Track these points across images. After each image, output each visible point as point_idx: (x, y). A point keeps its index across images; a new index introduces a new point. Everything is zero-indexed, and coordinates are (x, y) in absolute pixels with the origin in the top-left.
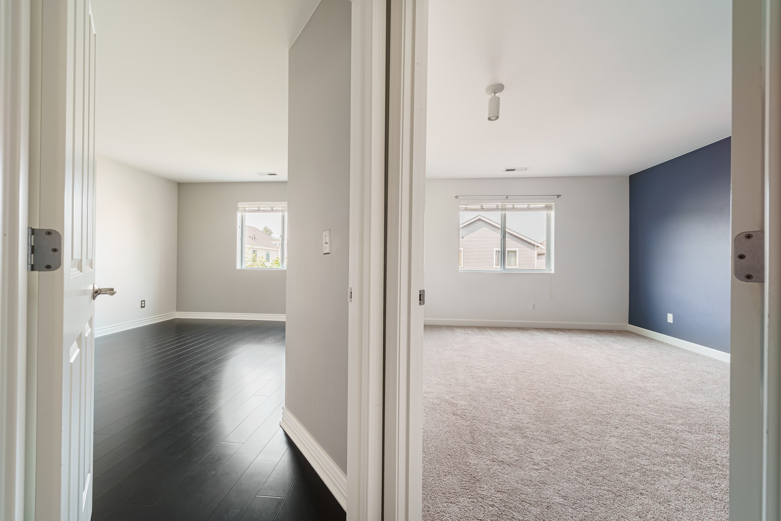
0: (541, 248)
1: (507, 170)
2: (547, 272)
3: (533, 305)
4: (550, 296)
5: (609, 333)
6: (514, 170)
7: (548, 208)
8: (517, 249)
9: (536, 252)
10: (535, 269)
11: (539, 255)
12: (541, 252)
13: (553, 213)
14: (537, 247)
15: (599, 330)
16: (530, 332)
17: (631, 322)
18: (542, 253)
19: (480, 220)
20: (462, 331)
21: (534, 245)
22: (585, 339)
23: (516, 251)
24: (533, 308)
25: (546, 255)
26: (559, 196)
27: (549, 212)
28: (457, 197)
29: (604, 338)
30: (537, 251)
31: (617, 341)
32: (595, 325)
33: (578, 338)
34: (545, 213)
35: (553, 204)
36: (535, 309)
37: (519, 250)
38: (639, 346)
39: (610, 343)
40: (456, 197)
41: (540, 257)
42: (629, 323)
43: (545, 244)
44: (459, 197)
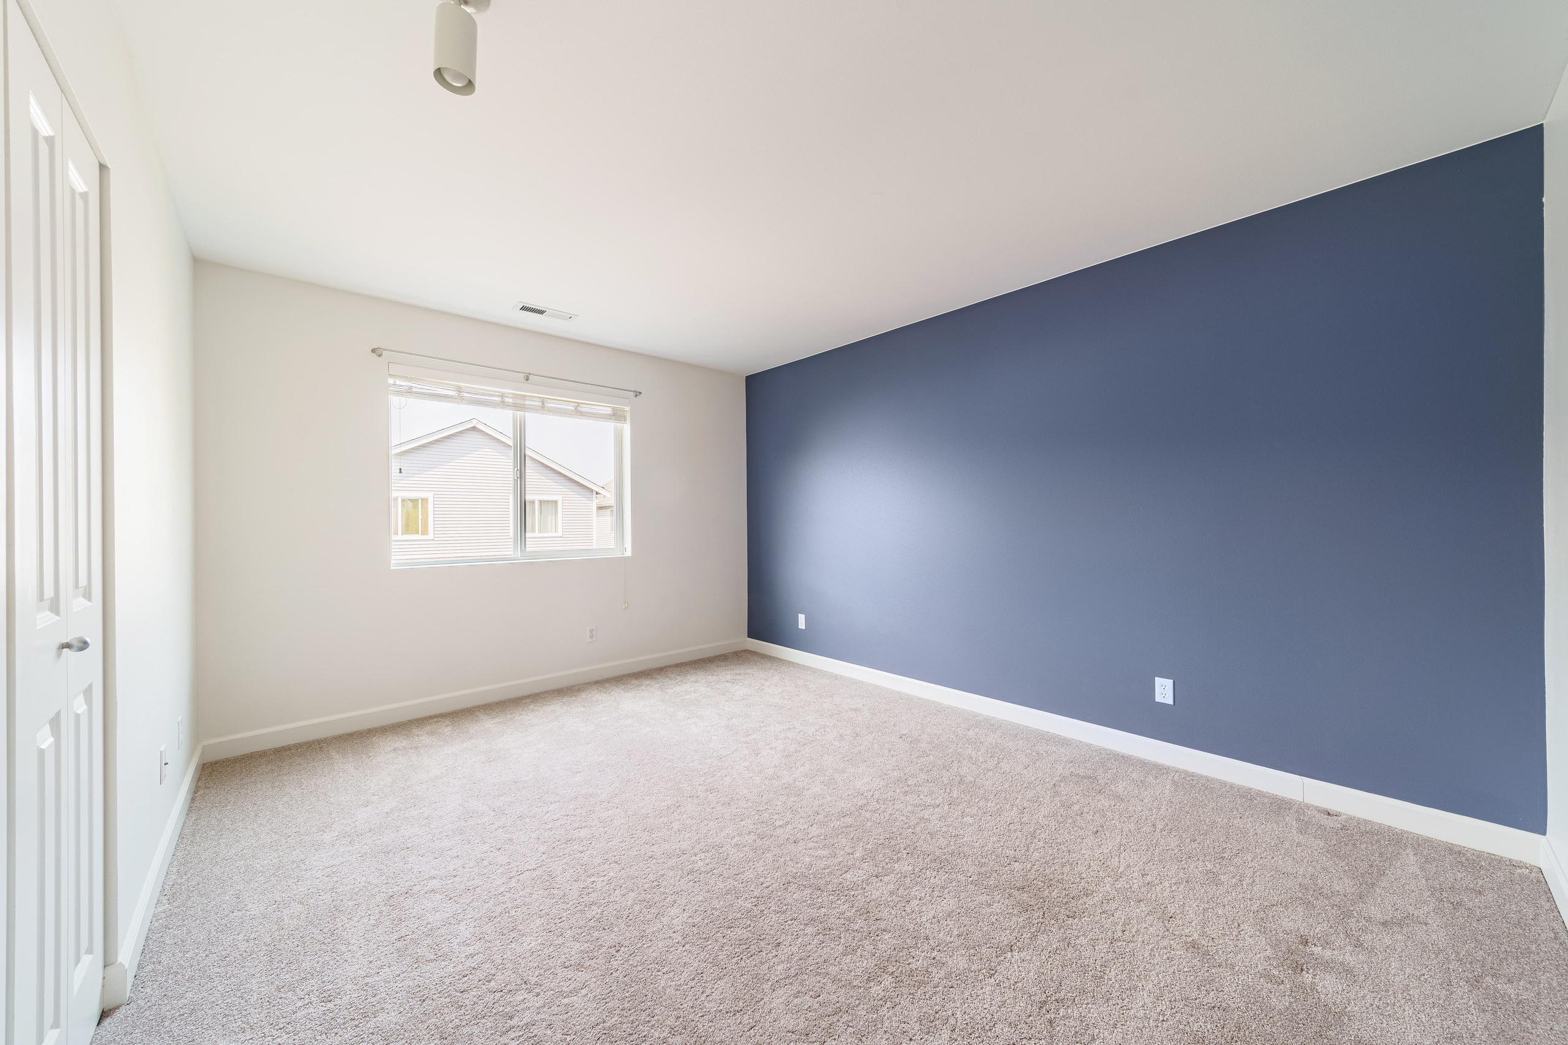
0: (604, 496)
1: (524, 308)
2: (618, 555)
3: (591, 631)
4: (624, 607)
5: (723, 663)
6: (541, 312)
7: (617, 416)
8: (559, 498)
9: (595, 502)
10: (594, 547)
11: (600, 508)
12: (604, 504)
13: (627, 428)
14: (597, 493)
15: (708, 658)
16: (584, 695)
17: (752, 634)
18: (607, 505)
19: (474, 429)
20: (399, 742)
21: (592, 491)
22: (686, 687)
23: (556, 502)
24: (591, 637)
25: (614, 509)
26: (638, 394)
27: (619, 425)
28: (379, 352)
29: (717, 675)
30: (597, 501)
31: (738, 677)
32: (701, 649)
33: (678, 689)
34: (611, 425)
35: (627, 408)
36: (594, 639)
37: (564, 499)
38: (766, 680)
39: (728, 685)
40: (373, 351)
41: (602, 512)
42: (749, 636)
43: (612, 487)
44: (385, 353)
